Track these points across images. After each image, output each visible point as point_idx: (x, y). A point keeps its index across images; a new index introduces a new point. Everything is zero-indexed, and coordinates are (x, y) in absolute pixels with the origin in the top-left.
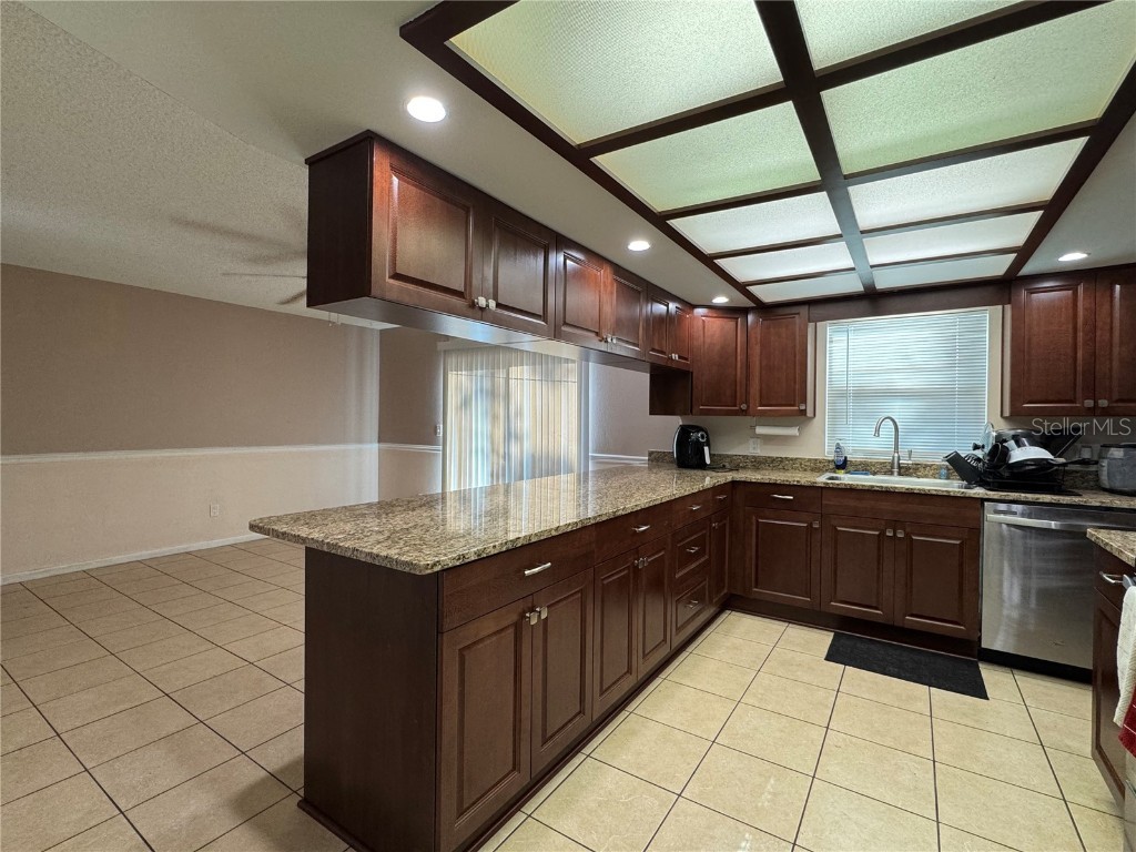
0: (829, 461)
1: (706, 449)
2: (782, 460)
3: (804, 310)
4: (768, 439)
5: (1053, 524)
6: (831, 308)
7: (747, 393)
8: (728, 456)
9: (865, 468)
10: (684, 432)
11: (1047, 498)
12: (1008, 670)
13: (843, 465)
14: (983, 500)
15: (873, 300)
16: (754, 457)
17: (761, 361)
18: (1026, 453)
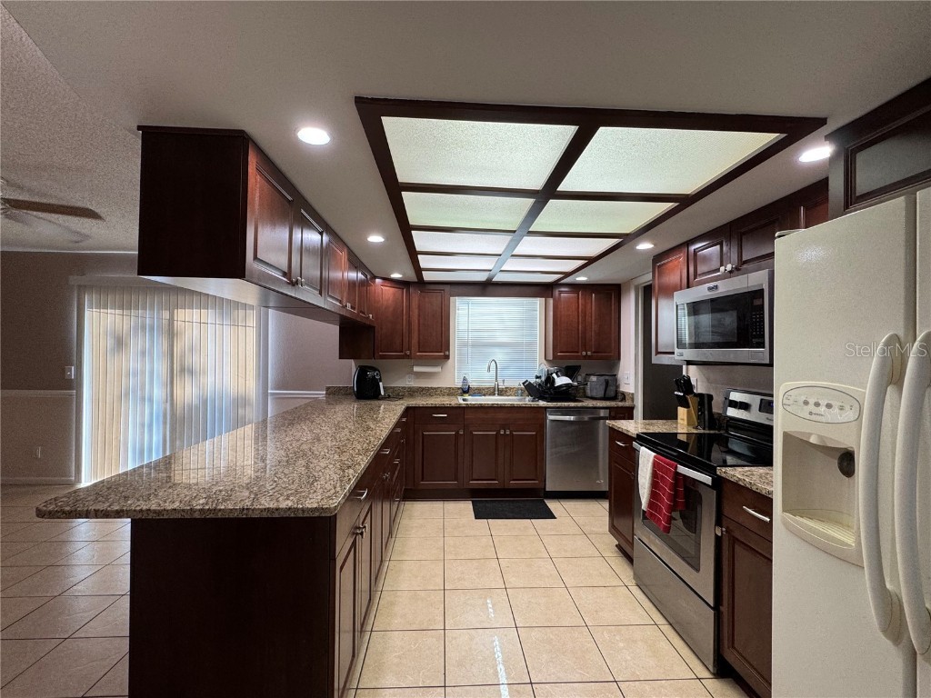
0: (459, 389)
1: (381, 384)
2: (429, 389)
3: (447, 288)
4: (419, 375)
5: (572, 418)
6: (460, 289)
7: (410, 342)
8: (391, 388)
9: (480, 392)
10: (362, 371)
11: (572, 404)
13: (466, 391)
14: (546, 408)
15: (487, 287)
16: (409, 388)
17: (419, 321)
18: (561, 381)
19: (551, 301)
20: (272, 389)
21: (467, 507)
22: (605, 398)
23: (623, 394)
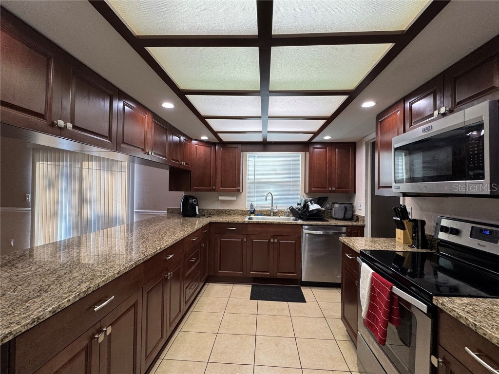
0: (248, 211)
1: (197, 207)
2: (229, 211)
3: (239, 146)
4: (223, 202)
5: (321, 233)
6: (249, 147)
7: (215, 181)
8: (206, 210)
9: (261, 213)
10: (186, 199)
11: (320, 223)
12: (309, 288)
13: (253, 212)
14: (302, 225)
15: (265, 145)
16: (217, 210)
17: (221, 167)
18: (314, 207)
19: (308, 154)
20: (136, 209)
21: (247, 289)
22: (344, 219)
23: (357, 216)
